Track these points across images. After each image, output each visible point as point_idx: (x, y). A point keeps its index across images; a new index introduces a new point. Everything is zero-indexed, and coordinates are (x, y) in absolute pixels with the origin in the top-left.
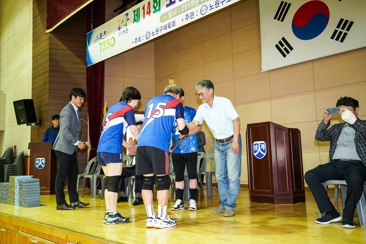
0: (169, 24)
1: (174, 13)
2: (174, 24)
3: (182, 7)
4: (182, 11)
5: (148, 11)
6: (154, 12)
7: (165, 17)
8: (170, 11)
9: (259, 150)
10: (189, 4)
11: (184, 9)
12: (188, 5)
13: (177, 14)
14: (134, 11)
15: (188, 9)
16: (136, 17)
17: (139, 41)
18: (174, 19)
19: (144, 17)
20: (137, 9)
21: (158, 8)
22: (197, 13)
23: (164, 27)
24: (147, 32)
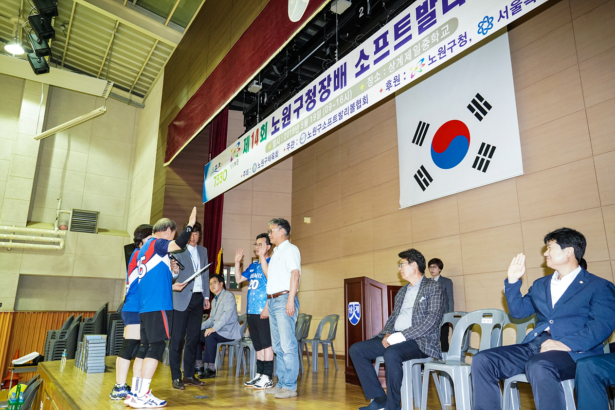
0: (273, 155)
1: (278, 141)
2: (277, 154)
3: (285, 135)
4: (285, 139)
5: (256, 140)
7: (270, 147)
8: (274, 139)
9: (354, 313)
12: (290, 133)
13: (280, 143)
14: (245, 140)
15: (289, 138)
16: (246, 147)
17: (247, 174)
18: (277, 148)
19: (252, 146)
20: (248, 137)
21: (264, 136)
22: (297, 142)
23: (269, 158)
24: (254, 164)
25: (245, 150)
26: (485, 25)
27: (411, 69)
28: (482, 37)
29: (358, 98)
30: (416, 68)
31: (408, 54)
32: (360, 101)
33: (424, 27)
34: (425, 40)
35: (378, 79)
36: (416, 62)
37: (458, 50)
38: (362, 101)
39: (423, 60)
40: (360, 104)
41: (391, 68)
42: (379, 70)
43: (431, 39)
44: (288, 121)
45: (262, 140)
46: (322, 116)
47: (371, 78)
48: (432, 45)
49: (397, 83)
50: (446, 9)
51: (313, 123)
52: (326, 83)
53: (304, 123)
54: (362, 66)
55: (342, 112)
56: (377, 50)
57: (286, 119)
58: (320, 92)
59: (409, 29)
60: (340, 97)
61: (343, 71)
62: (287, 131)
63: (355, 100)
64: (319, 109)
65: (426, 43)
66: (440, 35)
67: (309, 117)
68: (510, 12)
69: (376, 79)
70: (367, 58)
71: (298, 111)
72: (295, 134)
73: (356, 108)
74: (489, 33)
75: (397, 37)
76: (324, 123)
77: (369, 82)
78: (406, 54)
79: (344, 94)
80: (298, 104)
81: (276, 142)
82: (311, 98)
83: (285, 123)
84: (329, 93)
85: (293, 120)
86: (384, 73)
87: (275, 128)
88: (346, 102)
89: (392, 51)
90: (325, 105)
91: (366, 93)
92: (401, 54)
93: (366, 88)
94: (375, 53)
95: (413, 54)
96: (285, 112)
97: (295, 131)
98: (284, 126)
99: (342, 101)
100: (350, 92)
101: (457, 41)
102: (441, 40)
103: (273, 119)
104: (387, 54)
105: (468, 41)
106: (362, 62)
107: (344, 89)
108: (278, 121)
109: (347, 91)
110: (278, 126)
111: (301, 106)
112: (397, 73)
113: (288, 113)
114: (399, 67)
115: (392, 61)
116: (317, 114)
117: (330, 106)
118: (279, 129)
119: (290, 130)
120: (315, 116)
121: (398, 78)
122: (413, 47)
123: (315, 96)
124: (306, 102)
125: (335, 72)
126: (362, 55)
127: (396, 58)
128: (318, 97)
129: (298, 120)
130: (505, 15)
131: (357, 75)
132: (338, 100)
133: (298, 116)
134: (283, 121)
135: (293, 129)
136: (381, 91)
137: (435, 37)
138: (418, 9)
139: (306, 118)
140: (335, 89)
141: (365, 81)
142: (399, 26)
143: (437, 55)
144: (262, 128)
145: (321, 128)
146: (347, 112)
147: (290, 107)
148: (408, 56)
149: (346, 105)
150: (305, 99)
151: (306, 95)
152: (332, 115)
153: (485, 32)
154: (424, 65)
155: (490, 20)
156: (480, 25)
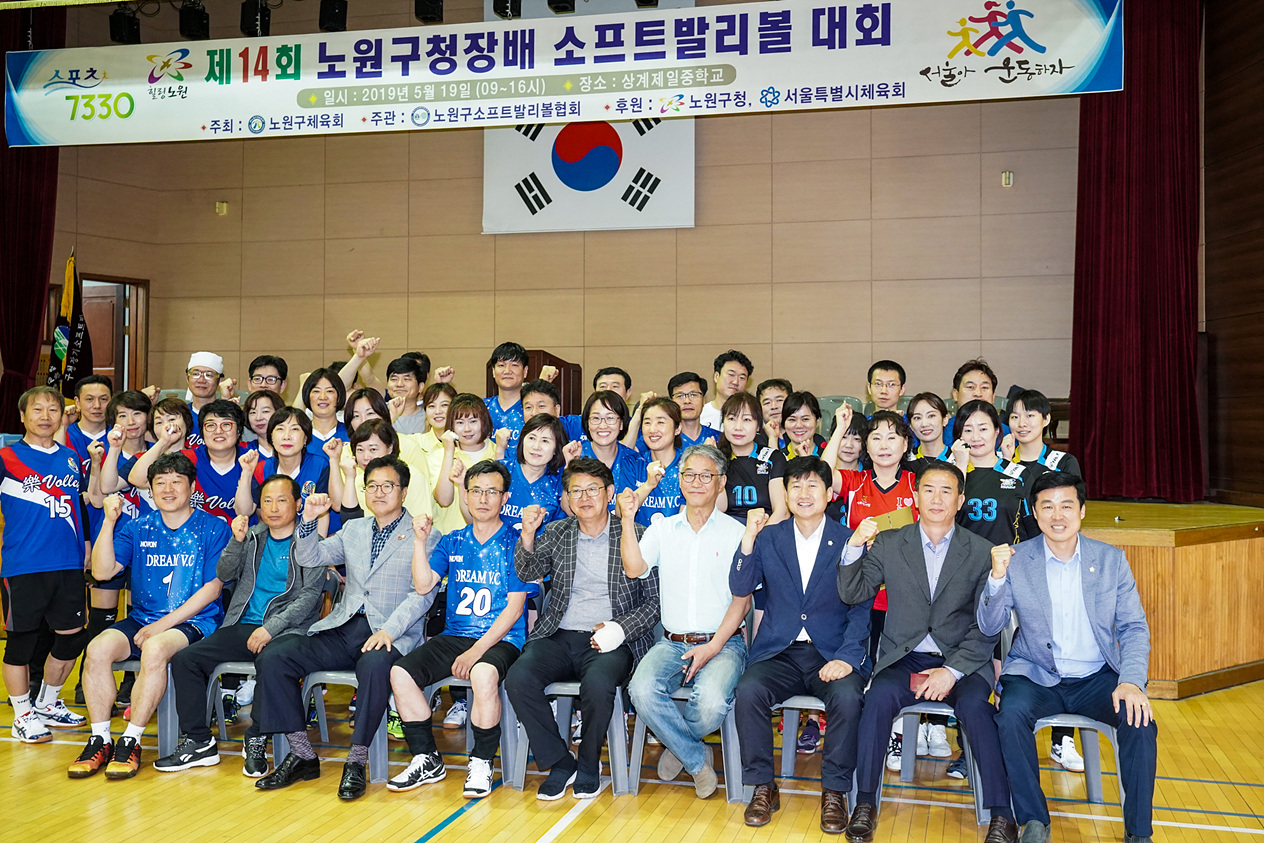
0: (323, 117)
1: (340, 96)
2: (338, 121)
3: (364, 92)
4: (364, 99)
5: (260, 68)
6: (278, 77)
7: (313, 99)
8: (331, 89)
10: (383, 90)
11: (369, 96)
12: (380, 94)
13: (350, 103)
14: (211, 53)
15: (379, 102)
16: (217, 69)
17: (227, 130)
18: (339, 110)
19: (245, 77)
20: (222, 51)
21: (291, 70)
22: (403, 118)
23: (310, 120)
24: (256, 117)
25: (211, 75)
26: (770, 97)
27: (661, 100)
28: (763, 108)
29: (562, 99)
30: (670, 103)
31: (657, 76)
32: (564, 105)
33: (686, 53)
34: (687, 72)
35: (600, 87)
36: (670, 94)
37: (731, 108)
38: (568, 107)
39: (681, 97)
40: (563, 111)
41: (626, 81)
42: (604, 75)
43: (695, 75)
44: (373, 70)
45: (283, 75)
46: (473, 97)
47: (587, 81)
48: (697, 84)
49: (636, 109)
50: (721, 48)
51: (448, 98)
52: (483, 43)
53: (422, 89)
54: (570, 53)
55: (524, 108)
56: (601, 43)
57: (369, 64)
58: (467, 51)
59: (662, 42)
60: (517, 80)
61: (527, 41)
62: (370, 88)
63: (553, 100)
64: (466, 82)
65: (687, 76)
66: (710, 77)
67: (438, 85)
68: (799, 98)
69: (597, 85)
70: (581, 45)
71: (405, 61)
72: (396, 101)
73: (554, 112)
74: (774, 108)
75: (639, 42)
76: (480, 110)
77: (584, 84)
78: (654, 75)
79: (527, 79)
80: (406, 49)
81: (336, 97)
82: (443, 53)
83: (364, 70)
84: (492, 63)
85: (391, 73)
86: (613, 83)
87: (332, 68)
88: (532, 94)
89: (630, 58)
90: (482, 81)
91: (575, 98)
92: (645, 71)
93: (576, 90)
94: (598, 46)
95: (666, 80)
96: (364, 47)
97: (397, 97)
98: (360, 73)
99: (522, 89)
100: (540, 81)
101: (732, 97)
102: (710, 84)
103: (323, 46)
104: (621, 58)
105: (747, 104)
106: (570, 46)
107: (527, 72)
108: (341, 58)
109: (534, 78)
110: (339, 67)
111: (415, 56)
112: (637, 94)
113: (372, 53)
114: (641, 88)
115: (629, 73)
116: (458, 87)
117: (494, 86)
118: (342, 74)
119: (379, 87)
120: (453, 88)
121: (638, 102)
122: (666, 71)
123: (454, 53)
124: (429, 54)
125: (507, 34)
126: (570, 35)
127: (636, 73)
128: (461, 59)
129: (406, 80)
130: (793, 97)
131: (558, 62)
132: (512, 84)
133: (405, 71)
134: (358, 64)
135: (392, 91)
136: (607, 107)
137: (701, 75)
138: (679, 23)
139: (430, 84)
140: (507, 63)
141: (575, 78)
142: (645, 29)
143: (703, 101)
144: (283, 51)
145: (469, 114)
146: (535, 112)
147: (379, 42)
148: (658, 79)
149: (534, 101)
150: (425, 48)
151: (429, 41)
152: (500, 103)
153: (769, 104)
154: (682, 104)
155: (776, 94)
156: (764, 93)
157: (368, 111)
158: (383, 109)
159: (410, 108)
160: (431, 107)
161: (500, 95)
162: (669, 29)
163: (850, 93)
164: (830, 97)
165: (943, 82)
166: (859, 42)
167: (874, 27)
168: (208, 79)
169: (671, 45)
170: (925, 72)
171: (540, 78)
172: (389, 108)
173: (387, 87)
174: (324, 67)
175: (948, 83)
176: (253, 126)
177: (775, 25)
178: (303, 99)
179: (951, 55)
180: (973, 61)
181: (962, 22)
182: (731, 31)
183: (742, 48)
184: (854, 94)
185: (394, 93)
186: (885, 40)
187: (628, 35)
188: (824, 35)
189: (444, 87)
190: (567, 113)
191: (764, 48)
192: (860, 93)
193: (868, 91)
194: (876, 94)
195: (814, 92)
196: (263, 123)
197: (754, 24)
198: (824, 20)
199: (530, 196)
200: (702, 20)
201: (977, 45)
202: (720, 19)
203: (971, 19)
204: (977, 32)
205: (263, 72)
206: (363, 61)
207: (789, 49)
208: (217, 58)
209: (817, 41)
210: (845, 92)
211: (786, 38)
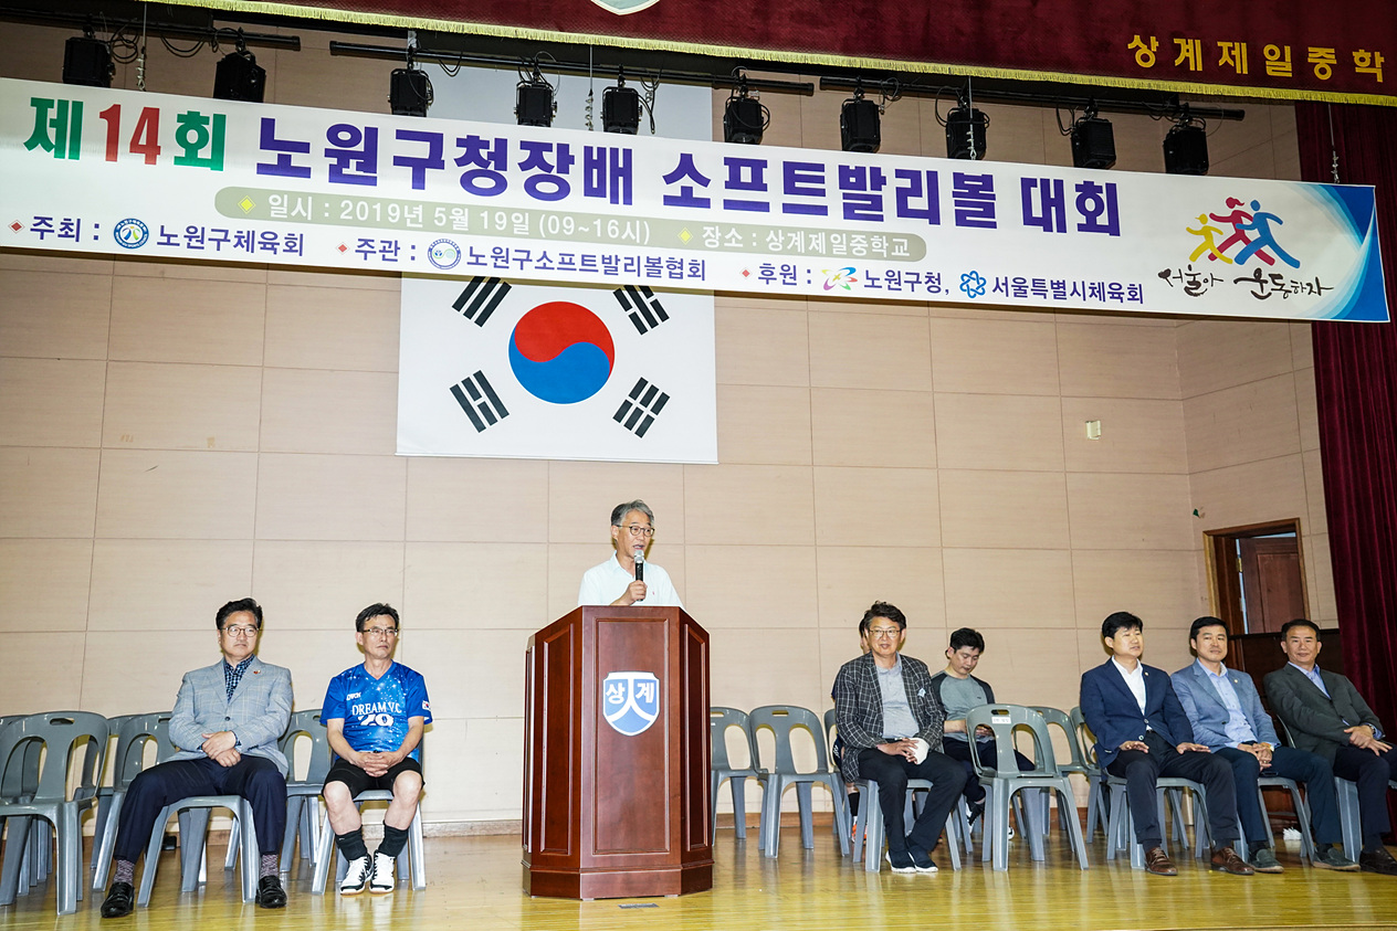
0: (266, 236)
1: (299, 207)
2: (293, 244)
3: (343, 205)
4: (343, 216)
5: (143, 141)
6: (178, 160)
7: (247, 205)
8: (281, 193)
10: (378, 207)
11: (353, 213)
12: (373, 211)
13: (317, 219)
14: (41, 105)
15: (370, 223)
16: (52, 133)
17: (66, 235)
18: (297, 229)
19: (112, 152)
20: (63, 104)
21: (205, 153)
22: (413, 253)
23: (240, 238)
24: (130, 221)
25: (37, 139)
26: (973, 284)
27: (824, 271)
28: (964, 298)
29: (678, 255)
30: (837, 277)
31: (817, 239)
32: (681, 263)
33: (856, 212)
34: (859, 237)
35: (733, 244)
36: (836, 265)
37: (921, 293)
38: (686, 267)
39: (852, 270)
40: (678, 271)
41: (772, 240)
42: (740, 228)
43: (870, 243)
44: (361, 173)
45: (190, 157)
46: (534, 234)
47: (714, 232)
48: (872, 255)
49: (788, 280)
50: (903, 211)
51: (492, 232)
52: (551, 158)
53: (448, 213)
54: (687, 191)
55: (617, 260)
56: (734, 182)
57: (353, 162)
58: (524, 166)
59: (822, 193)
60: (605, 218)
61: (621, 165)
62: (355, 200)
63: (664, 254)
64: (523, 211)
65: (859, 244)
66: (891, 249)
67: (474, 211)
68: (1011, 290)
69: (730, 241)
70: (704, 182)
71: (419, 168)
72: (401, 225)
73: (665, 272)
74: (978, 300)
75: (789, 188)
76: (545, 255)
77: (709, 237)
78: (814, 236)
79: (622, 220)
80: (421, 150)
81: (292, 207)
82: (485, 164)
83: (345, 171)
84: (564, 190)
85: (393, 182)
86: (752, 241)
87: (284, 160)
88: (631, 242)
89: (776, 208)
90: (549, 213)
91: (699, 256)
92: (800, 229)
93: (698, 244)
94: (728, 185)
95: (829, 246)
96: (344, 136)
97: (403, 219)
98: (336, 175)
99: (613, 232)
100: (642, 226)
101: (923, 279)
102: (891, 258)
103: (268, 125)
104: (763, 207)
105: (943, 291)
106: (687, 181)
107: (621, 208)
108: (304, 147)
109: (633, 220)
110: (297, 159)
111: (436, 161)
112: (790, 261)
113: (360, 147)
114: (794, 252)
115: (776, 229)
116: (509, 219)
117: (568, 223)
118: (305, 172)
119: (371, 201)
120: (501, 218)
121: (792, 271)
122: (829, 232)
123: (502, 165)
124: (460, 162)
125: (588, 150)
126: (686, 165)
127: (787, 230)
128: (515, 177)
129: (418, 194)
130: (1003, 288)
131: (669, 200)
132: (598, 222)
133: (419, 182)
134: (334, 161)
135: (394, 210)
136: (746, 273)
137: (879, 245)
138: (844, 171)
139: (463, 207)
140: (589, 191)
141: (696, 227)
142: (797, 172)
143: (882, 279)
144: (191, 120)
145: (528, 260)
146: (635, 267)
147: (372, 133)
148: (818, 243)
149: (633, 252)
150: (451, 152)
151: (460, 142)
152: (578, 249)
153: (972, 293)
154: (854, 280)
155: (982, 282)
156: (966, 279)
157: (352, 236)
158: (378, 235)
159: (425, 240)
160: (464, 243)
161: (577, 237)
162: (832, 178)
163: (1075, 290)
164: (1050, 293)
165: (1187, 289)
166: (1081, 228)
167: (1099, 210)
168: (30, 145)
169: (834, 198)
170: (1165, 274)
171: (642, 219)
172: (391, 235)
173: (385, 202)
174: (271, 157)
175: (1194, 291)
176: (123, 235)
177: (974, 191)
178: (228, 201)
179: (1194, 257)
180: (1218, 268)
181: (1202, 219)
182: (916, 191)
183: (933, 215)
184: (1081, 293)
185: (398, 213)
186: (1113, 229)
187: (773, 176)
188: (1037, 212)
189: (485, 215)
190: (685, 275)
191: (961, 219)
192: (1088, 292)
193: (1097, 291)
194: (1108, 296)
195: (1029, 283)
196: (146, 233)
197: (946, 187)
198: (1036, 193)
199: (475, 404)
200: (876, 171)
201: (1222, 248)
202: (900, 174)
203: (1212, 216)
204: (1221, 233)
205: (151, 151)
206: (344, 158)
207: (993, 225)
208: (52, 113)
209: (1029, 220)
210: (1069, 289)
211: (989, 210)
